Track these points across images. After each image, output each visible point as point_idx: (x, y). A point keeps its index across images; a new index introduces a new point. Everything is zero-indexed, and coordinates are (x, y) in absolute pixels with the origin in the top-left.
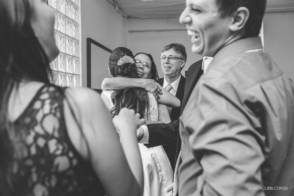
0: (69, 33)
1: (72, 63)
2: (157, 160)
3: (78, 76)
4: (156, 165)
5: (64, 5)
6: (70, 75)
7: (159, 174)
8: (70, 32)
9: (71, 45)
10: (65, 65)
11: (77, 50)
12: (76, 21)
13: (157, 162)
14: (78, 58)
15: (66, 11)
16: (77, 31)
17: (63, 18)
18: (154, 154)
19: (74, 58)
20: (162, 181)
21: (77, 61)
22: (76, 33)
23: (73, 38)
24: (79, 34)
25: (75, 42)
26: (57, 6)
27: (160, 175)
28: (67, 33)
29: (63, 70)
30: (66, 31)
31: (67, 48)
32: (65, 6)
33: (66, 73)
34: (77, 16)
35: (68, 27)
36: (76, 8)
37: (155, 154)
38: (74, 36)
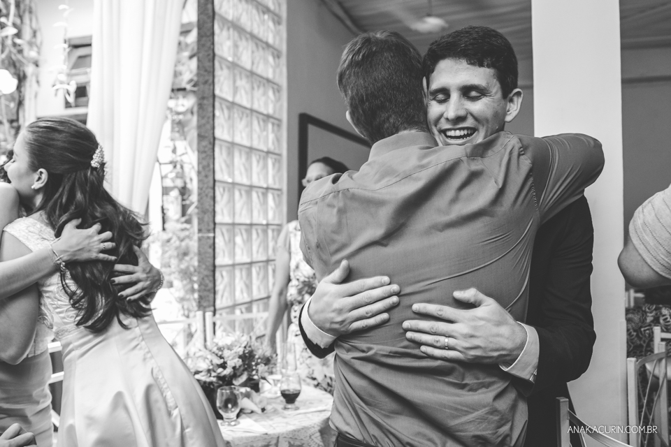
0: (259, 105)
1: (265, 166)
2: (164, 383)
3: (279, 193)
4: (164, 395)
5: (250, 52)
6: (260, 190)
7: (174, 415)
8: (262, 103)
9: (264, 130)
10: (249, 170)
11: (278, 139)
12: (277, 80)
13: (166, 388)
14: (279, 155)
15: (253, 63)
16: (278, 100)
17: (247, 77)
18: (157, 369)
19: (270, 155)
20: (183, 429)
21: (278, 161)
22: (275, 106)
23: (268, 116)
24: (281, 106)
25: (273, 124)
26: (235, 55)
27: (176, 417)
28: (256, 107)
29: (245, 181)
30: (252, 103)
31: (255, 136)
32: (253, 52)
33: (251, 187)
34: (278, 71)
35: (258, 93)
36: (277, 55)
37: (160, 370)
38: (271, 111)
